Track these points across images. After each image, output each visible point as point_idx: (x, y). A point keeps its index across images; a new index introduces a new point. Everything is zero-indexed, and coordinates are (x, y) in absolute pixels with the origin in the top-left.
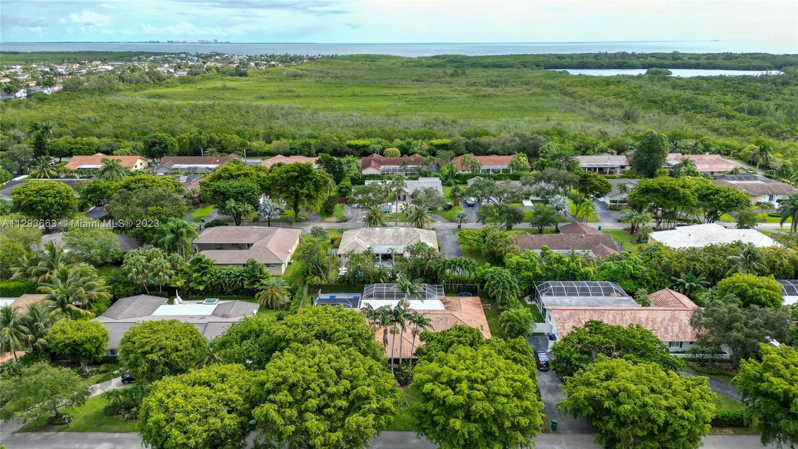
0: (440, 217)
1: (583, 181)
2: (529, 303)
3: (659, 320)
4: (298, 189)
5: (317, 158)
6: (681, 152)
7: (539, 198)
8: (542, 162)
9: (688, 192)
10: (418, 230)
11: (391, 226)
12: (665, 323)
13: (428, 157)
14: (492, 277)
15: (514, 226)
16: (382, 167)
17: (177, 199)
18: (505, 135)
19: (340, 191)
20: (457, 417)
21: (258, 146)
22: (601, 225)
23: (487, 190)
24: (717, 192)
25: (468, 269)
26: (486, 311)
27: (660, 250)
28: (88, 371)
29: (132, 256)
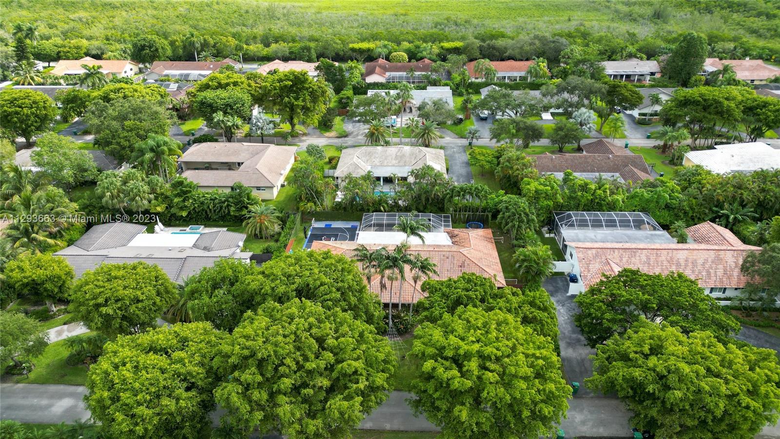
0: (449, 132)
1: (611, 92)
2: (547, 236)
3: (700, 262)
4: (293, 100)
5: (317, 64)
6: (718, 57)
7: (561, 111)
8: (565, 69)
9: (733, 105)
10: (424, 149)
11: (396, 144)
12: (707, 266)
13: (438, 62)
14: (507, 208)
15: (531, 144)
16: (388, 74)
17: (156, 113)
18: (524, 37)
19: (340, 101)
20: (463, 404)
21: (256, 50)
22: (628, 142)
23: (503, 102)
24: (765, 105)
25: (479, 197)
26: (498, 244)
27: (700, 174)
28: (55, 309)
29: (106, 178)
